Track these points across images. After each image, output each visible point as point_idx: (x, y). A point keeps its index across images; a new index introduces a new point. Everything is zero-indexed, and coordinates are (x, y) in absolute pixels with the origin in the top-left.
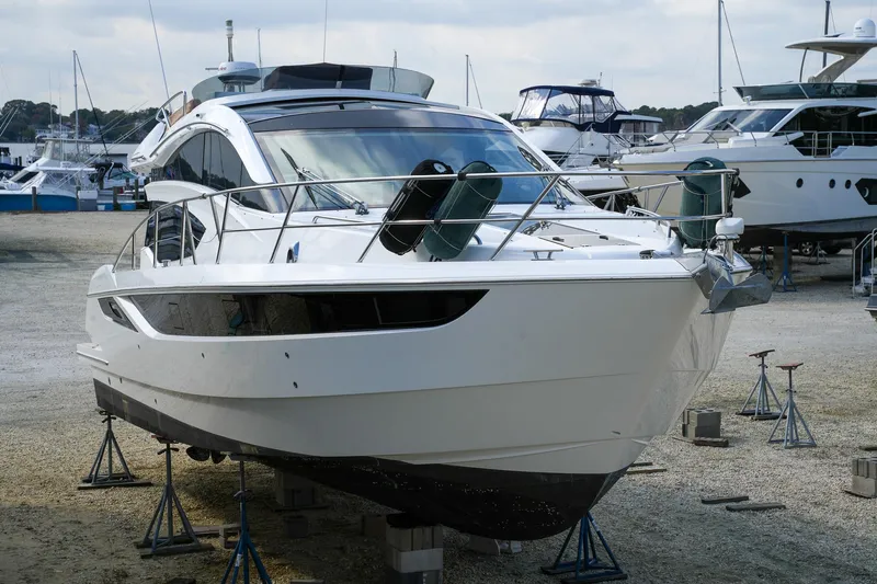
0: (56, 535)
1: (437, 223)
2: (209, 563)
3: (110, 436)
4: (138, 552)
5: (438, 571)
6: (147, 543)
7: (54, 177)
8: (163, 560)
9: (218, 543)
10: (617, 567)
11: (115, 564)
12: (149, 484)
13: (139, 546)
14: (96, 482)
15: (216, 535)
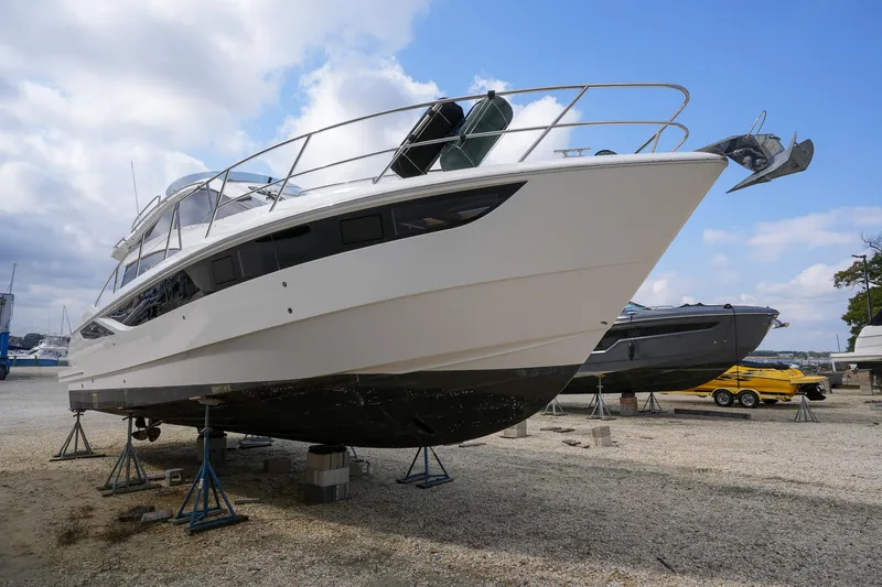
0: (30, 487)
1: (463, 138)
2: (161, 495)
3: (78, 426)
4: (100, 493)
5: (345, 484)
6: (108, 487)
7: (46, 352)
8: (122, 496)
9: (164, 483)
10: (446, 475)
11: (80, 503)
12: (104, 456)
13: (100, 489)
14: (63, 456)
15: (163, 478)
